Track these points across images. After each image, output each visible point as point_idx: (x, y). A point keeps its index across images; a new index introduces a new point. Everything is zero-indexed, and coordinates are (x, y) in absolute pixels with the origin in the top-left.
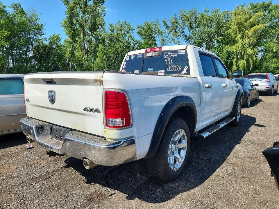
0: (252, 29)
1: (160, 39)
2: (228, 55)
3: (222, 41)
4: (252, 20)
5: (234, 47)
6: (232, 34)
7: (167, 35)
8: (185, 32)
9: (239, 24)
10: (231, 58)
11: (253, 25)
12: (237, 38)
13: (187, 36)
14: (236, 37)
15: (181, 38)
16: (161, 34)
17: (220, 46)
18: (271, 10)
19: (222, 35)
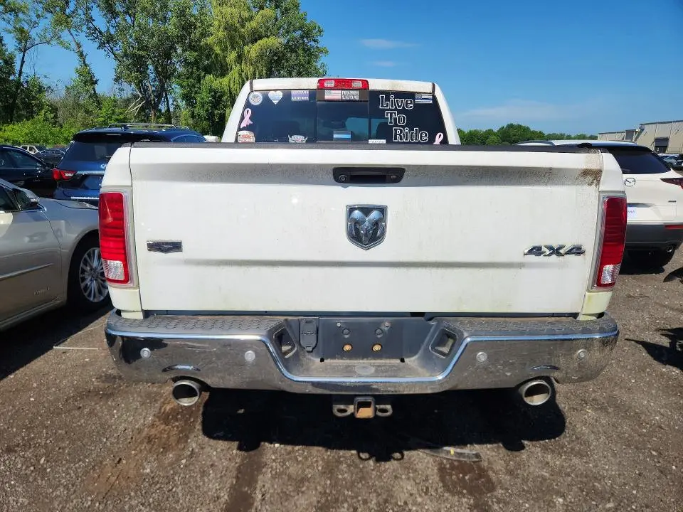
0: (257, 44)
1: (10, 28)
2: (214, 97)
3: (196, 60)
4: (254, 24)
5: (225, 81)
6: (217, 50)
7: (34, 19)
8: (94, 20)
9: (229, 28)
10: (221, 106)
11: (256, 36)
12: (228, 59)
13: (100, 32)
14: (225, 57)
15: (84, 34)
16: (12, 10)
17: (192, 73)
18: (286, 10)
19: (192, 47)
